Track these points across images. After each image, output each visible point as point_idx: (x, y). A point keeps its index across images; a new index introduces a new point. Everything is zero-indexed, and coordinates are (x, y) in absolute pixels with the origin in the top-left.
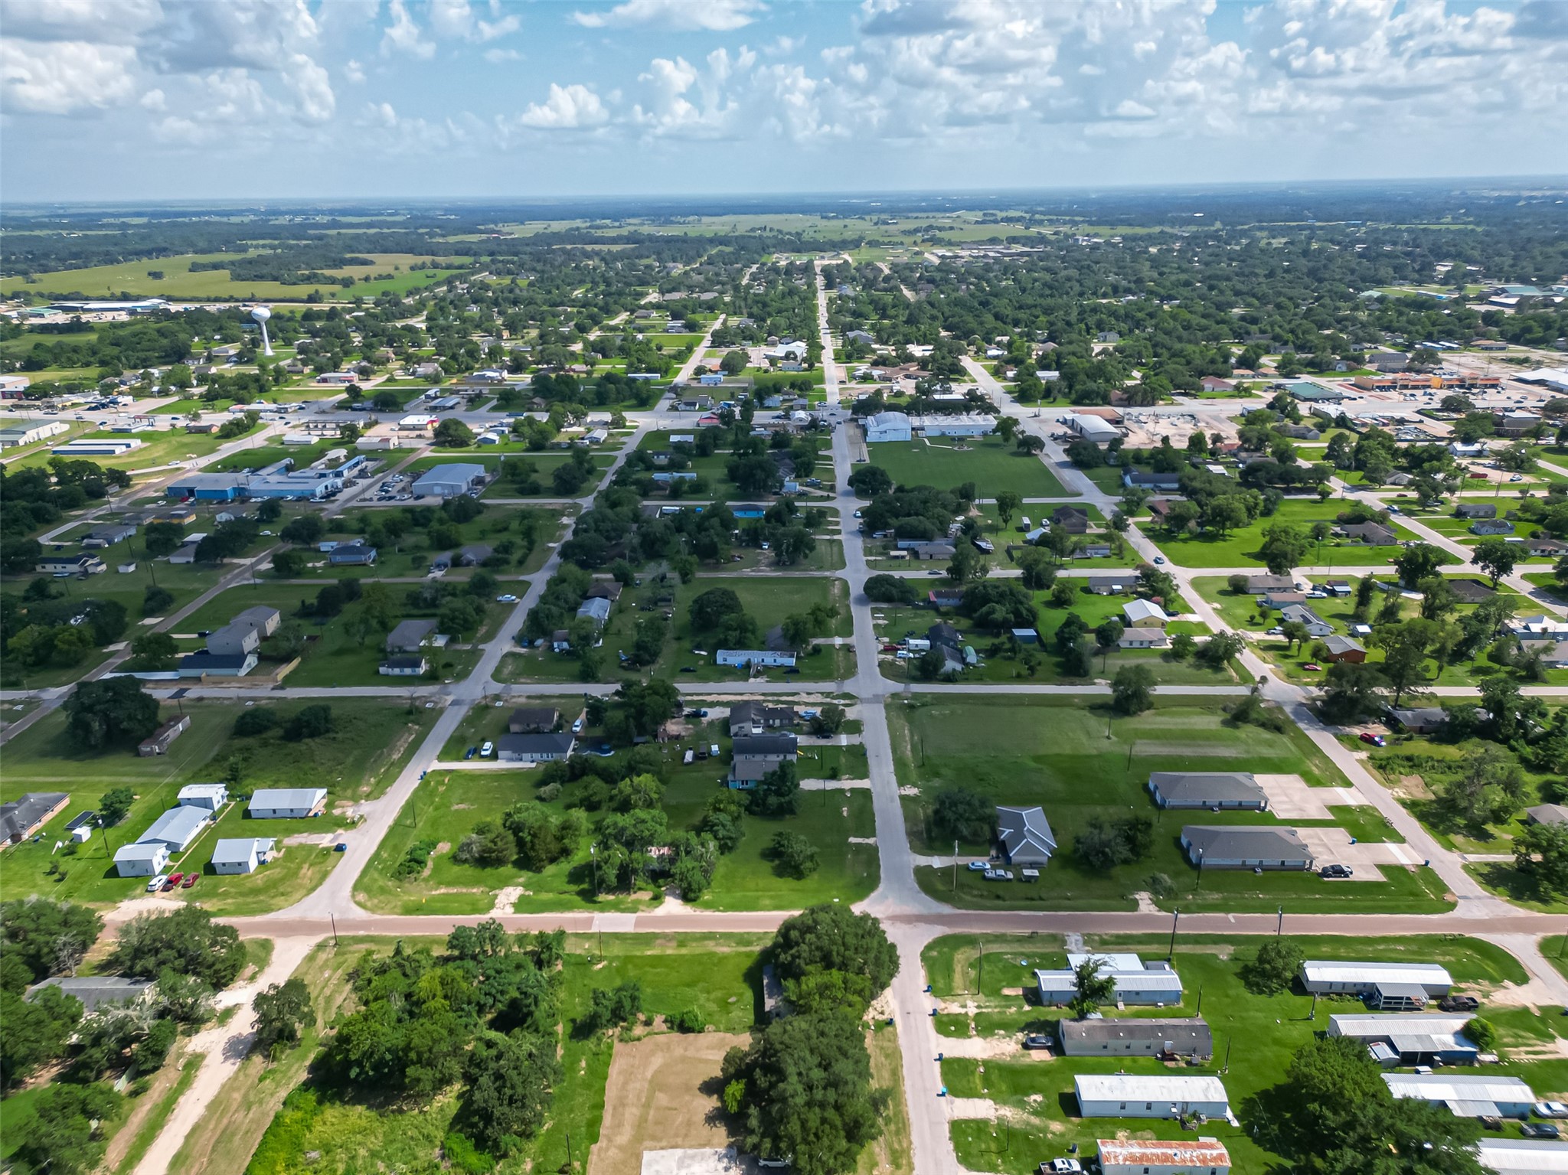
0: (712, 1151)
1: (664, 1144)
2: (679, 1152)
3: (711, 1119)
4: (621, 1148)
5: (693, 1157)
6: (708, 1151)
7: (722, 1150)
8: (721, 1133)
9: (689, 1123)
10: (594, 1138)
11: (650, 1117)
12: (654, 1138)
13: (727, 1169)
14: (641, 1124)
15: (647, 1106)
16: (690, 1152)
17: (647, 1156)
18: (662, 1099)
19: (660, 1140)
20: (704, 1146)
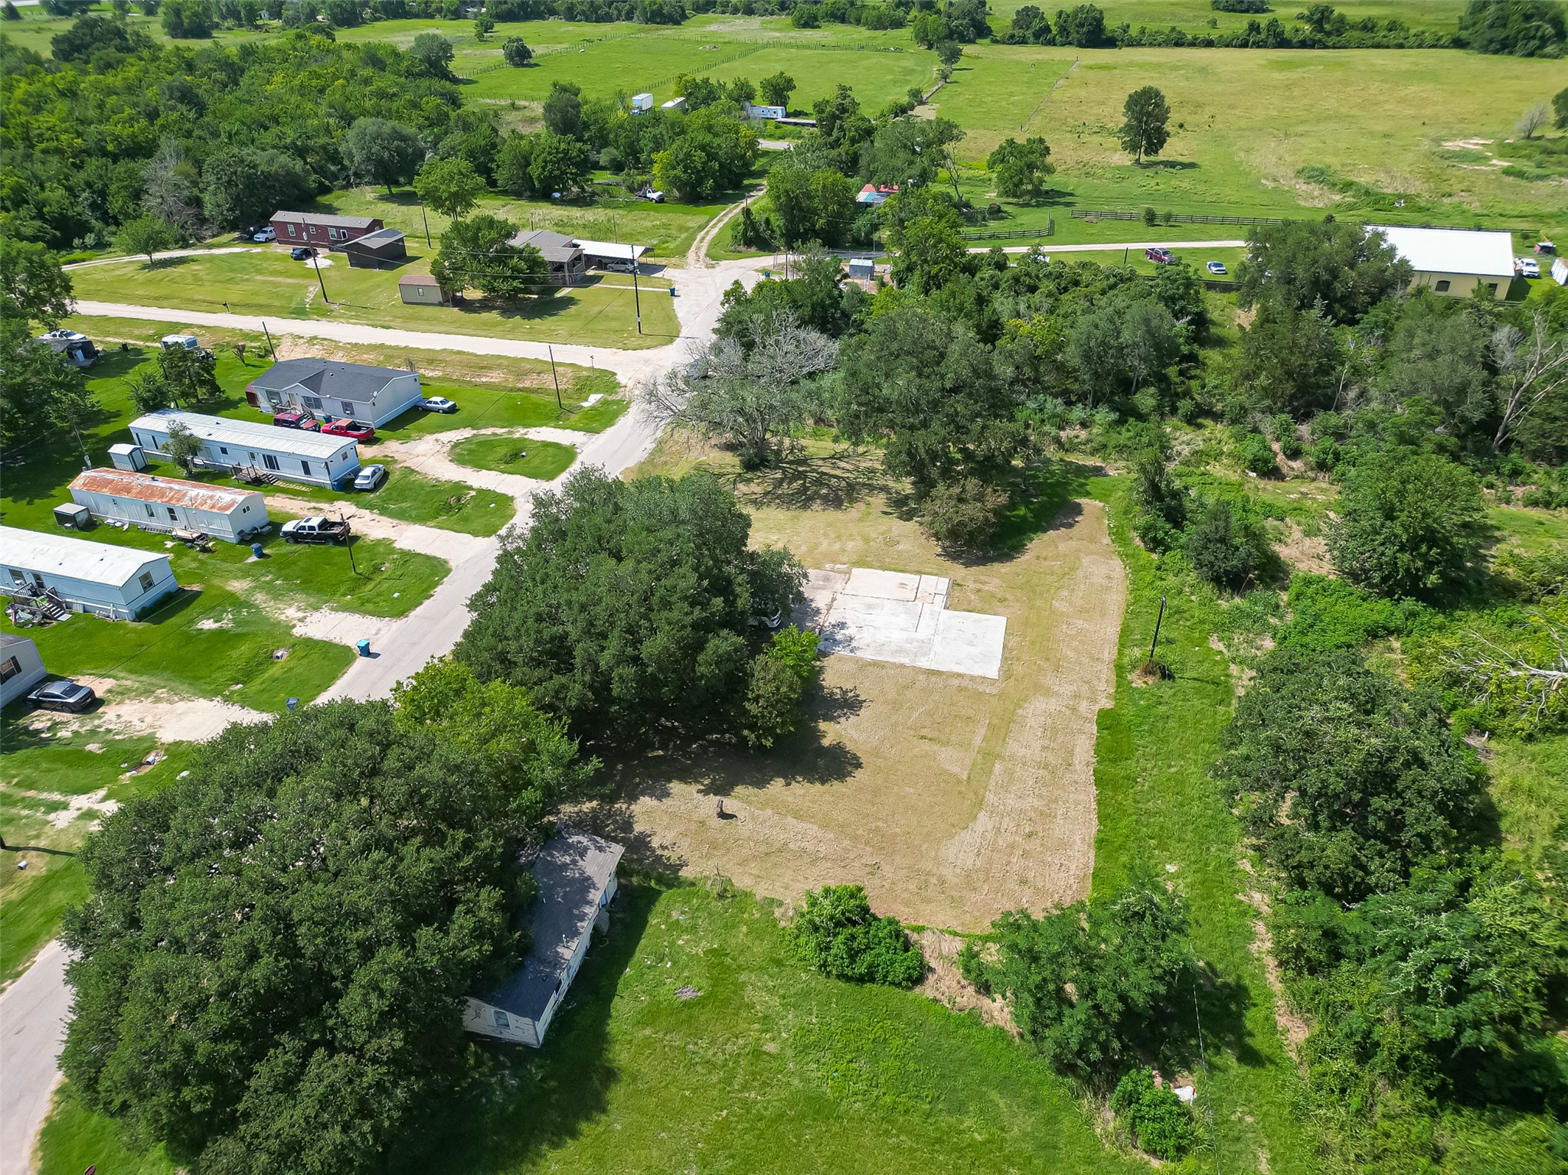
0: (859, 654)
1: (955, 682)
2: (924, 663)
3: (850, 704)
4: (1048, 692)
5: (900, 651)
6: (868, 655)
7: (840, 651)
8: (834, 677)
9: (896, 706)
10: (1107, 721)
11: (982, 731)
12: (978, 696)
13: (842, 625)
14: (1005, 724)
15: (989, 756)
16: (906, 661)
17: (992, 670)
18: (952, 761)
19: (960, 689)
20: (875, 664)
